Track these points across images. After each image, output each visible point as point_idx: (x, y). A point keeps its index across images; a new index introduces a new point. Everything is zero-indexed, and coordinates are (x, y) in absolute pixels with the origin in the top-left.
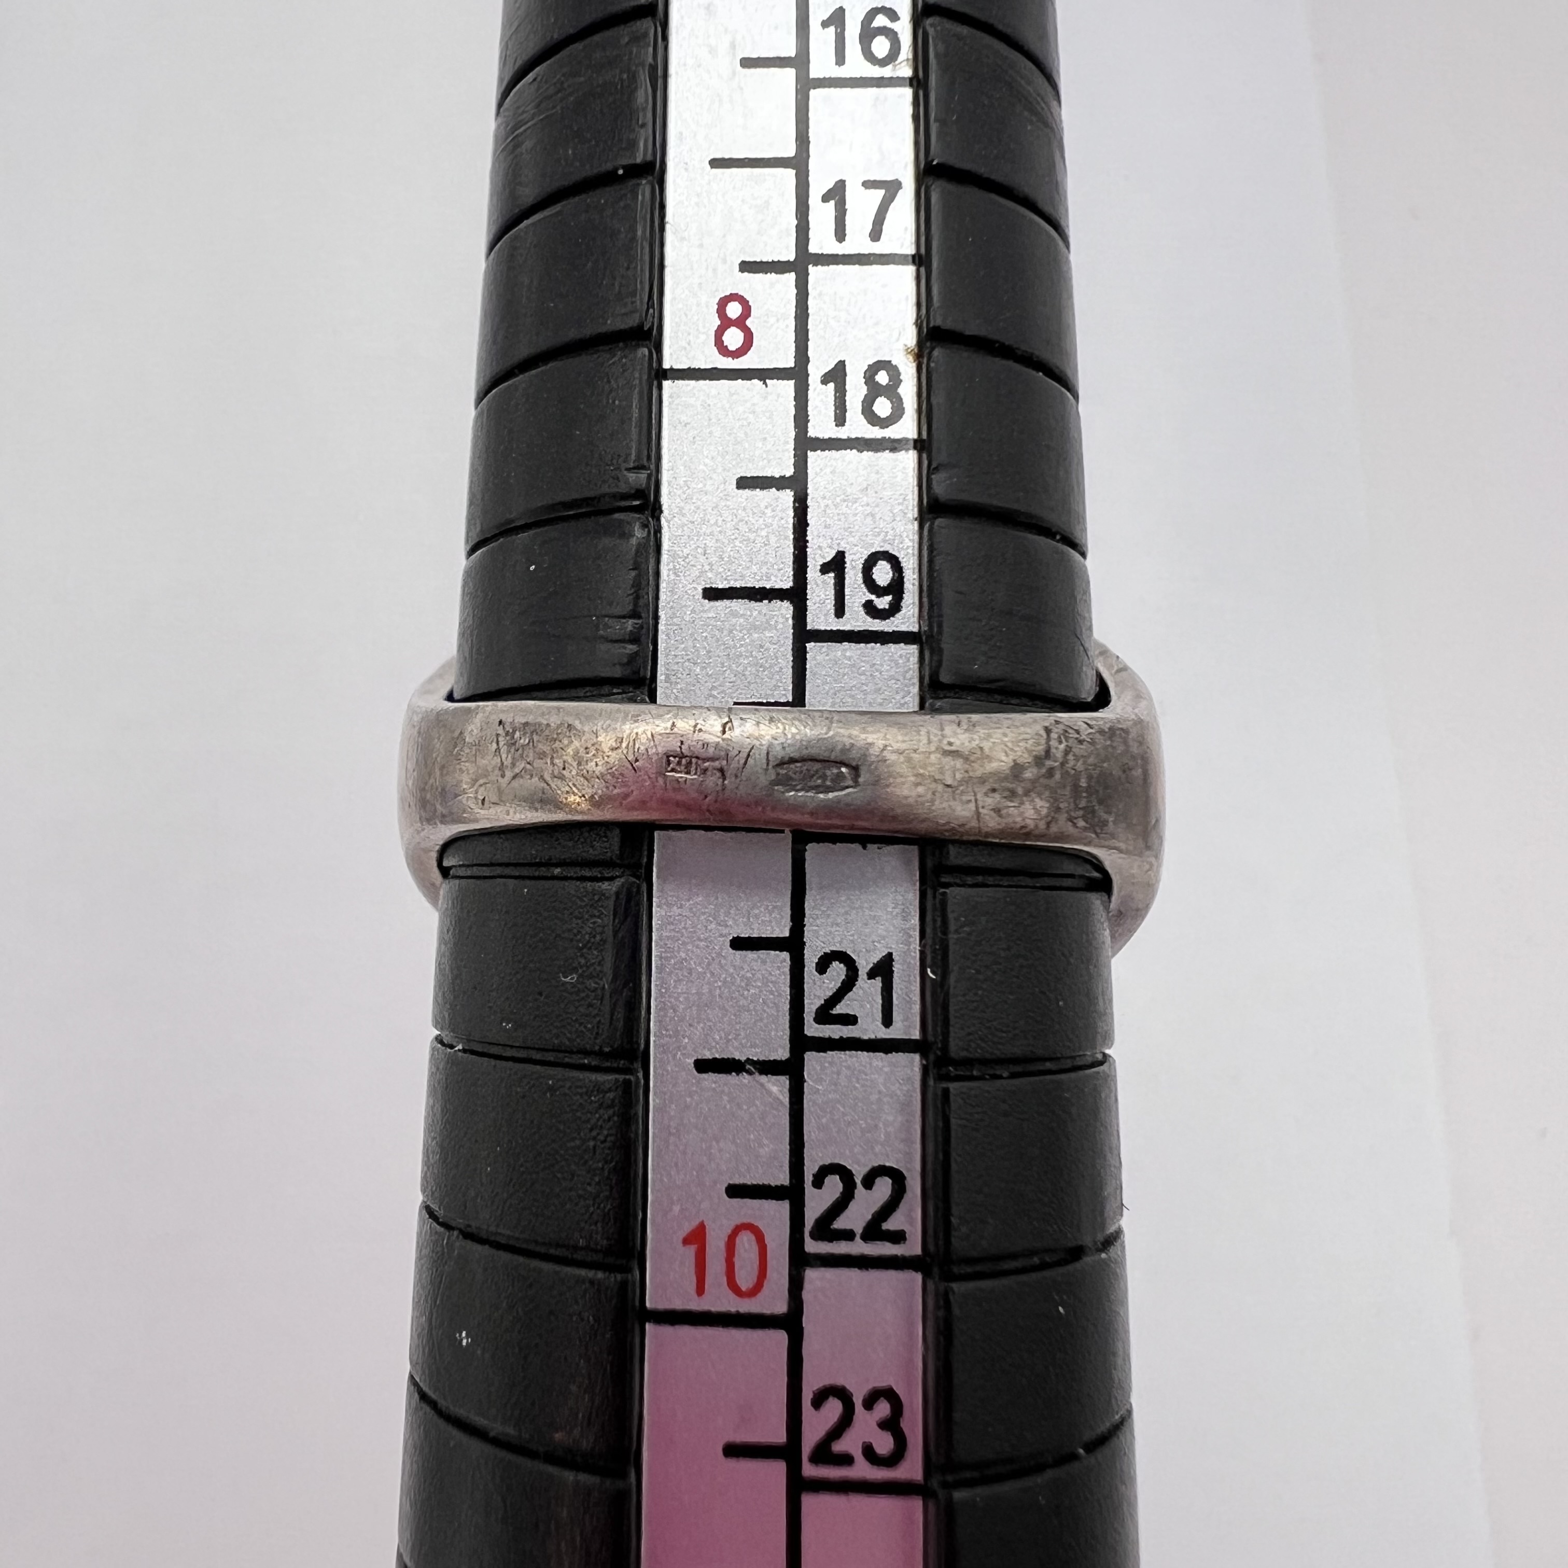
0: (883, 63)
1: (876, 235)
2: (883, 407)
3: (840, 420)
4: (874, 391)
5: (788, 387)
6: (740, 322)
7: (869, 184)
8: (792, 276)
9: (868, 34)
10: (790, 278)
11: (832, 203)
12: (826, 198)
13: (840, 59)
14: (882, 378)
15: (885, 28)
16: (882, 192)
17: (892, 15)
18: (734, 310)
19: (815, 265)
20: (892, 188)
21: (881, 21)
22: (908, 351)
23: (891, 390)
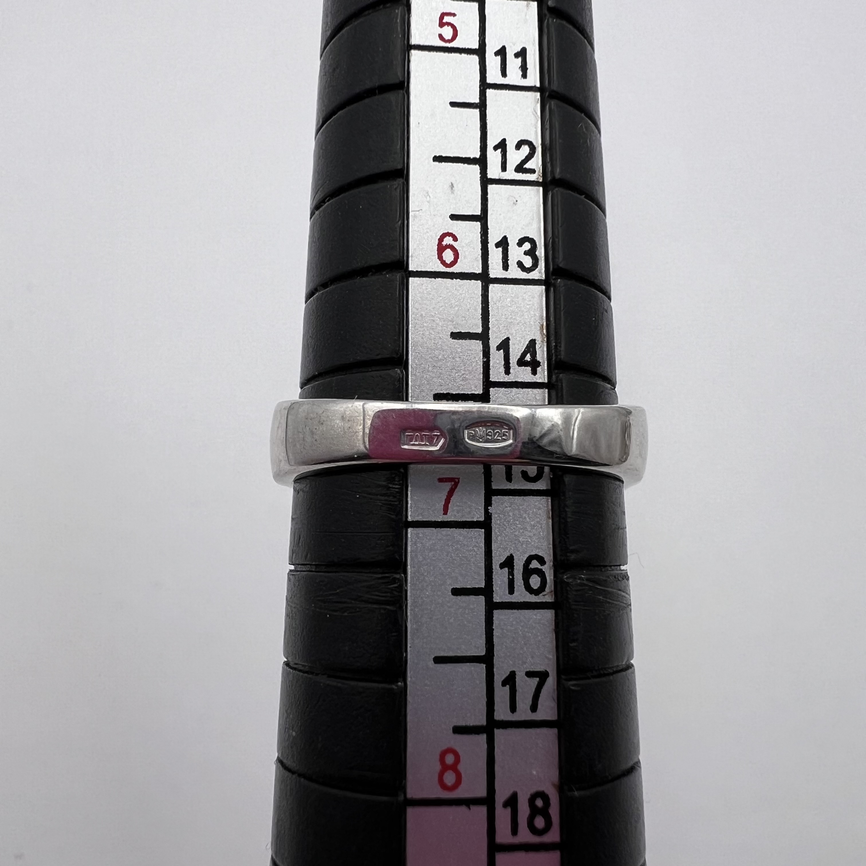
0: (536, 592)
1: (534, 708)
2: (540, 822)
3: (515, 831)
4: (534, 811)
5: (483, 810)
6: (454, 768)
7: (530, 674)
8: (485, 736)
9: (528, 572)
10: (483, 737)
11: (508, 686)
12: (504, 684)
13: (511, 590)
14: (539, 803)
15: (537, 569)
16: (538, 679)
17: (541, 560)
18: (450, 759)
19: (498, 728)
20: (543, 676)
21: (535, 564)
22: (554, 785)
23: (545, 812)
